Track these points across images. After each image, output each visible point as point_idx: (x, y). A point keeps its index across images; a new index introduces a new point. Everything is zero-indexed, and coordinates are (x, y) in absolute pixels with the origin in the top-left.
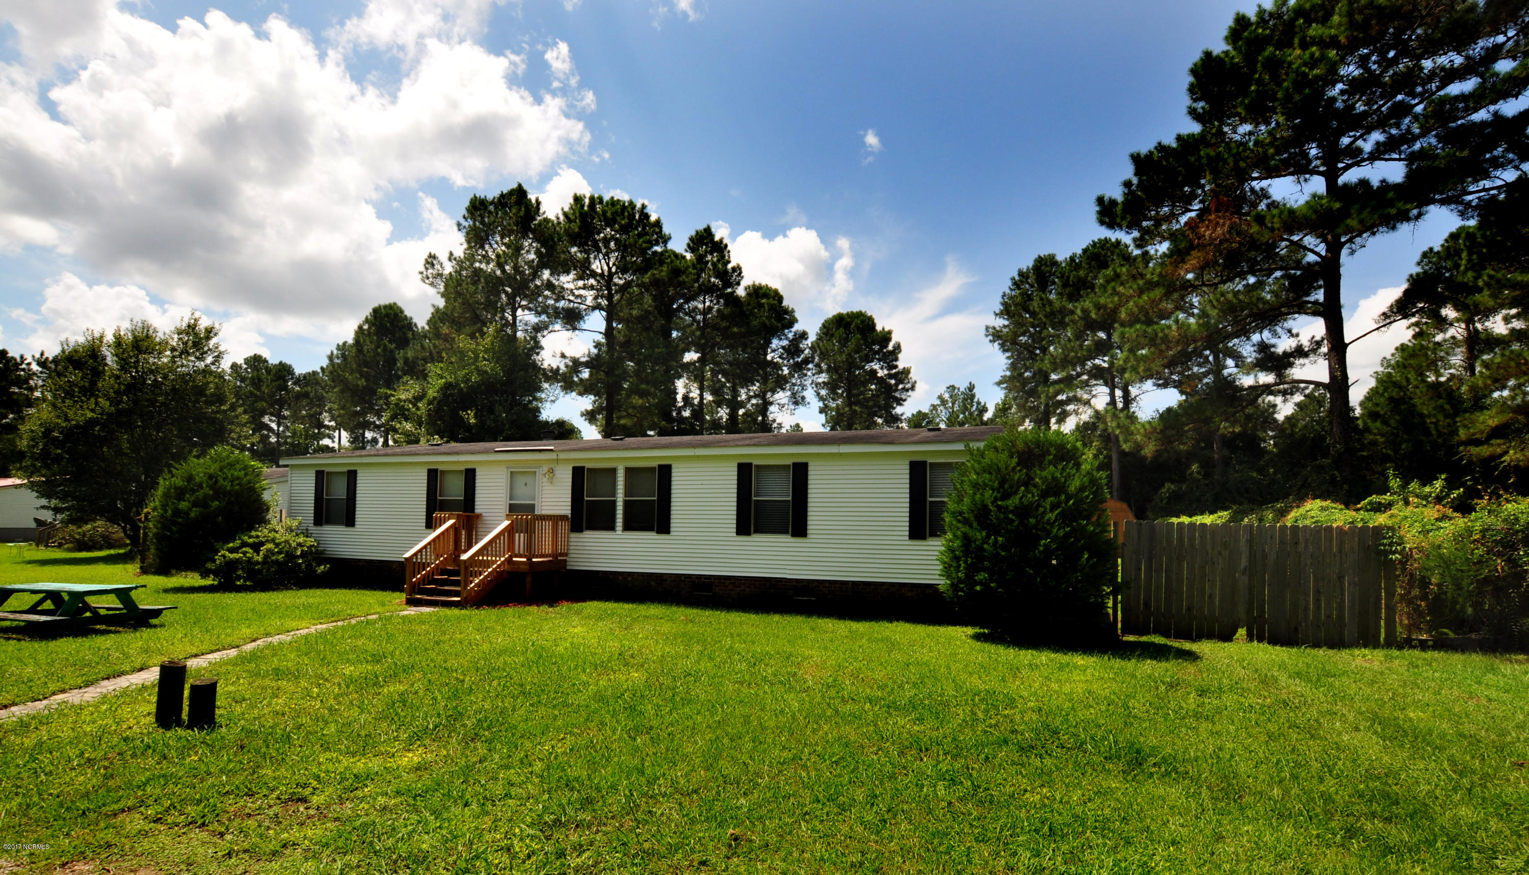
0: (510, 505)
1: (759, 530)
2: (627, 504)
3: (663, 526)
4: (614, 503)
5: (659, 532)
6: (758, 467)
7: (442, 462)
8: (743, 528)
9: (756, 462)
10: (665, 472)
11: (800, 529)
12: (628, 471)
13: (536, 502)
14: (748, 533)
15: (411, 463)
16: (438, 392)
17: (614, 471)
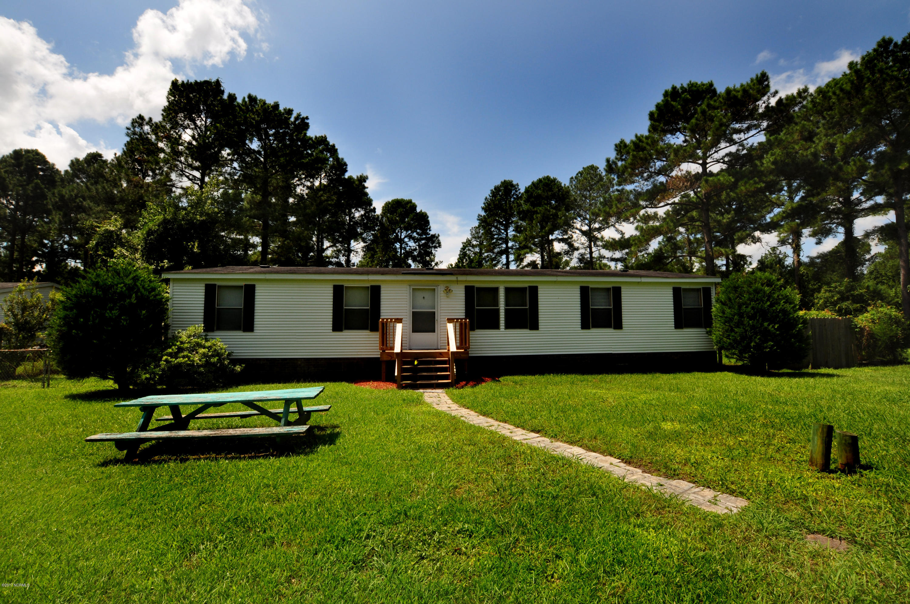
0: (413, 312)
1: (595, 326)
2: (506, 311)
3: (534, 325)
4: (498, 311)
5: (531, 329)
6: (592, 289)
7: (348, 280)
8: (585, 325)
9: (591, 286)
10: (534, 291)
11: (618, 325)
12: (508, 290)
13: (436, 310)
14: (588, 328)
15: (315, 280)
16: (159, 226)
17: (496, 290)
